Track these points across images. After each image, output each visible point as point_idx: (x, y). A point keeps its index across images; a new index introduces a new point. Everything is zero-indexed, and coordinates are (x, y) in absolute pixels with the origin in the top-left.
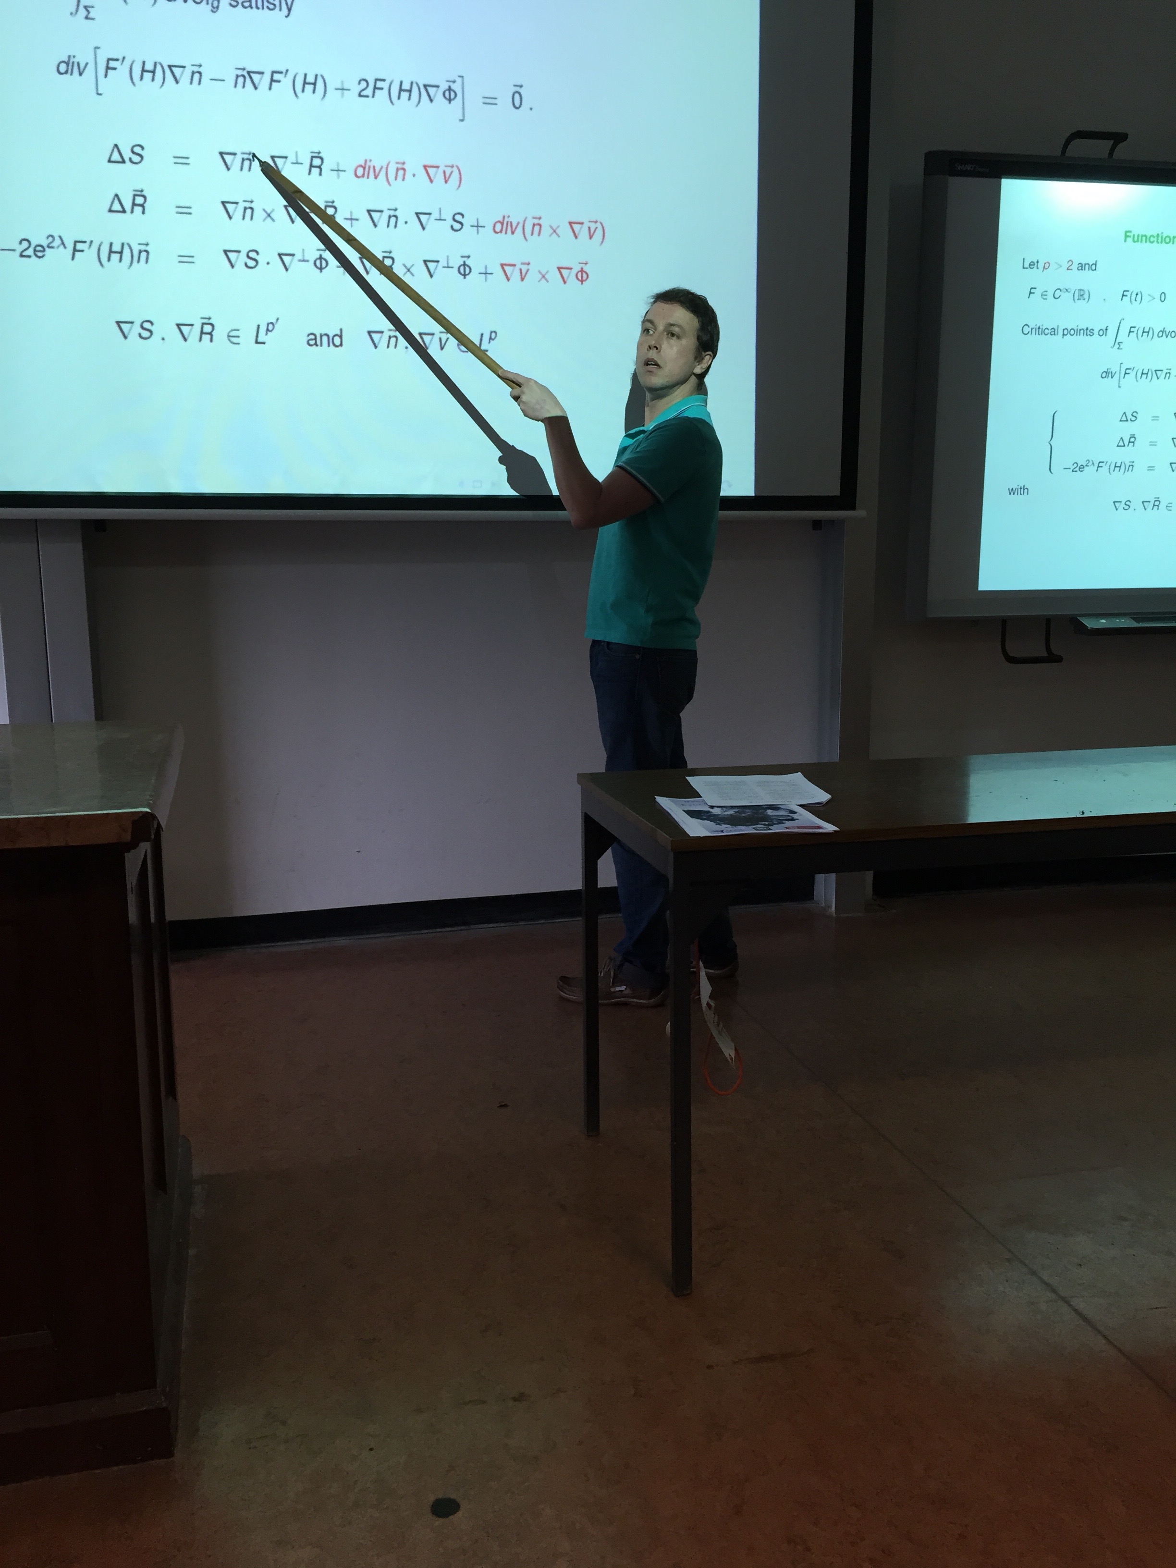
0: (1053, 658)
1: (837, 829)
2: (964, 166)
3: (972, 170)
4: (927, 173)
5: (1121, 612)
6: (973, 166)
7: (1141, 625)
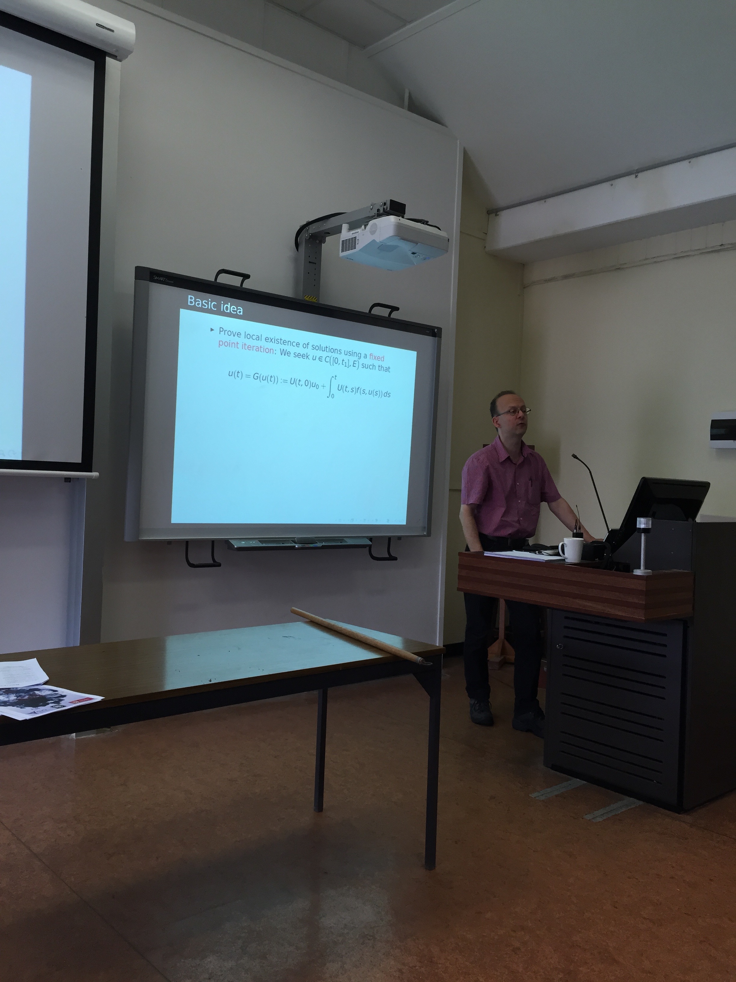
0: (216, 564)
1: (103, 698)
2: (158, 277)
3: (164, 280)
4: (137, 278)
5: (252, 537)
6: (164, 279)
7: (264, 545)
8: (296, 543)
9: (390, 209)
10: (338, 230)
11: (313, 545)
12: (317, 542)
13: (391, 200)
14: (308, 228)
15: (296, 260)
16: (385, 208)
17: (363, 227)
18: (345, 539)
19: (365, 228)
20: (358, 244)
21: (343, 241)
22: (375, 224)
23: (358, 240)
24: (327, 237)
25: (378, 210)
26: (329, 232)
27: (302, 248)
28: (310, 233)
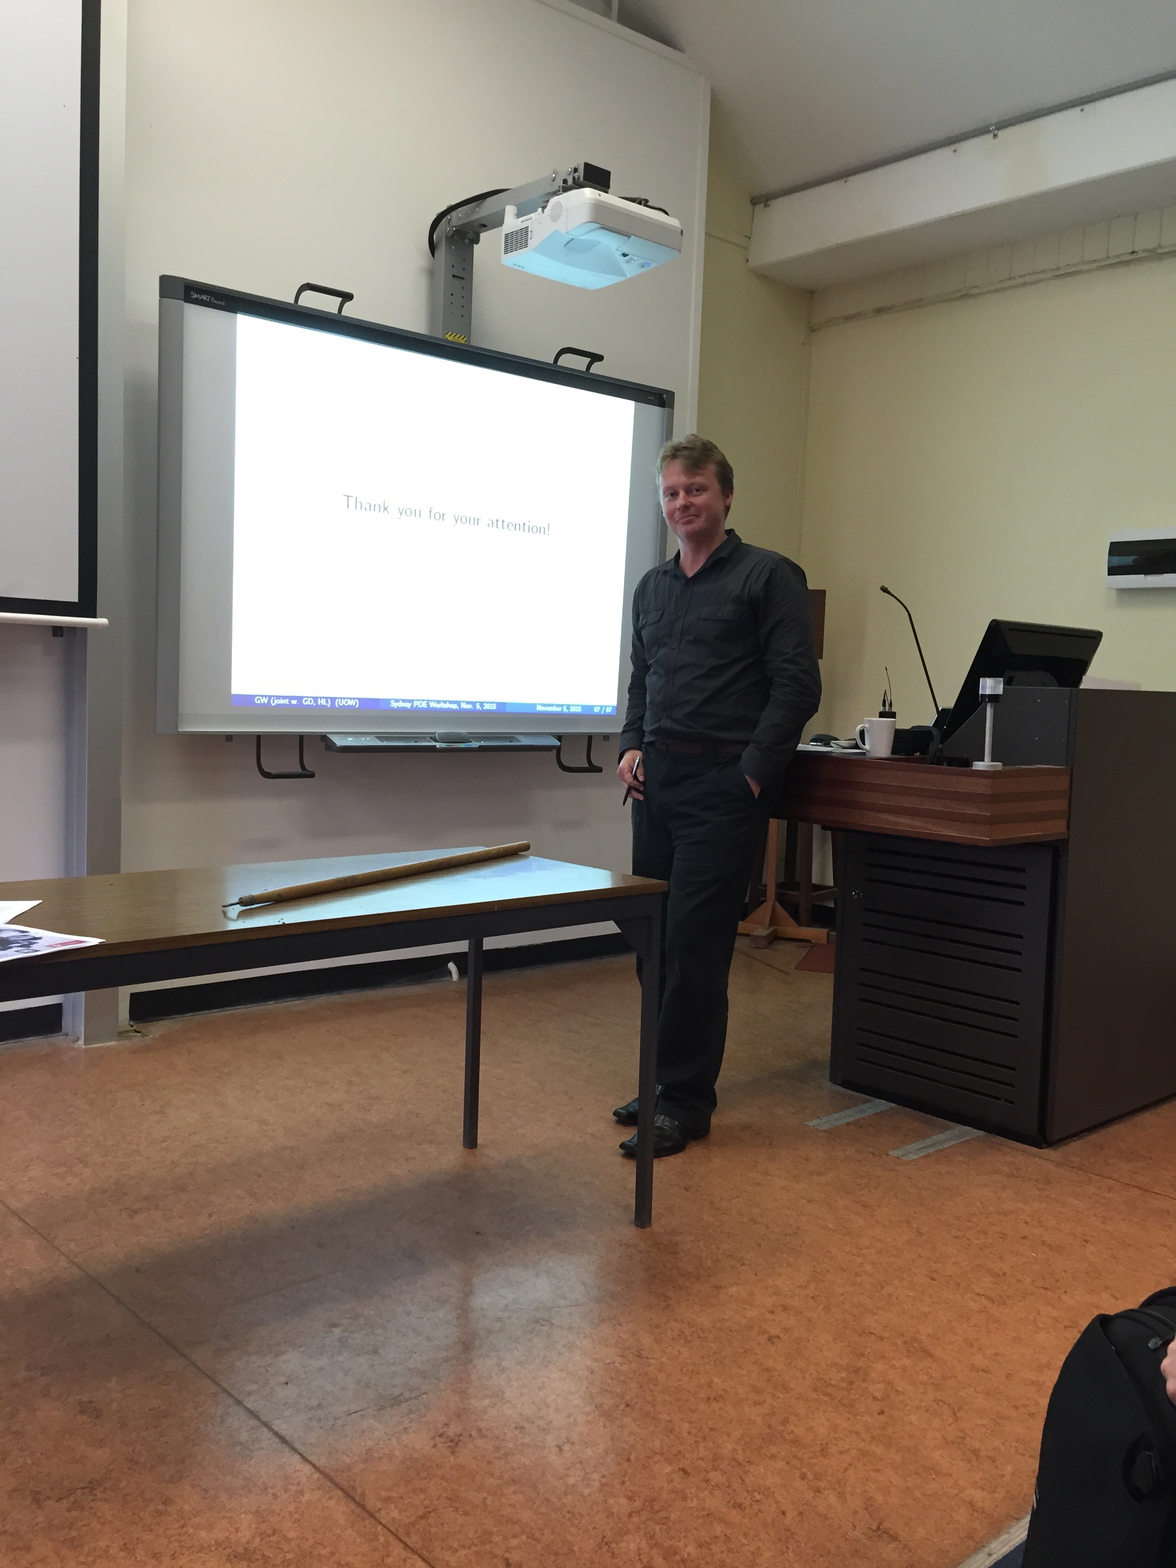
0: (307, 774)
1: (101, 940)
2: (199, 295)
3: (208, 300)
4: (162, 295)
5: (366, 731)
6: (209, 297)
7: (385, 743)
8: (438, 742)
9: (584, 179)
10: (497, 221)
11: (466, 745)
12: (472, 741)
13: (587, 165)
14: (449, 217)
15: (431, 273)
16: (576, 177)
17: (540, 210)
18: (516, 736)
19: (543, 211)
20: (531, 239)
21: (507, 235)
22: (559, 204)
23: (531, 232)
24: (482, 233)
25: (565, 181)
26: (486, 224)
27: (441, 251)
28: (454, 226)
